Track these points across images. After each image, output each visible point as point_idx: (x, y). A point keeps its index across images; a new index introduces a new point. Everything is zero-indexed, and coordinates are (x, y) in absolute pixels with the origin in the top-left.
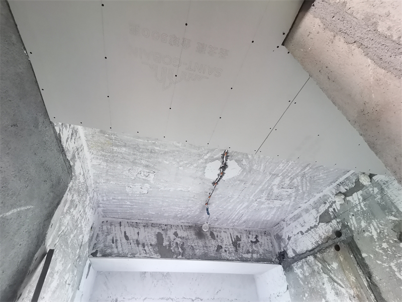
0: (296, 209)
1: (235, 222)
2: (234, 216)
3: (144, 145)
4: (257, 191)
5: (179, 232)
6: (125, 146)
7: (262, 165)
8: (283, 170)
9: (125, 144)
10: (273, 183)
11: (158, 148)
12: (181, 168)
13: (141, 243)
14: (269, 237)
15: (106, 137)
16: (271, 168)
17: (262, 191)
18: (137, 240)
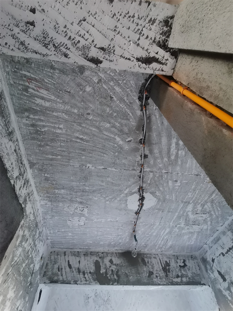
0: (214, 233)
1: (162, 248)
2: (160, 242)
3: (77, 187)
4: (174, 218)
5: (114, 259)
6: (63, 189)
7: (173, 195)
8: (192, 198)
9: (64, 187)
10: (187, 210)
11: (88, 188)
12: (108, 202)
13: (82, 271)
14: (196, 261)
15: (49, 183)
16: (181, 197)
17: (179, 217)
18: (78, 269)
